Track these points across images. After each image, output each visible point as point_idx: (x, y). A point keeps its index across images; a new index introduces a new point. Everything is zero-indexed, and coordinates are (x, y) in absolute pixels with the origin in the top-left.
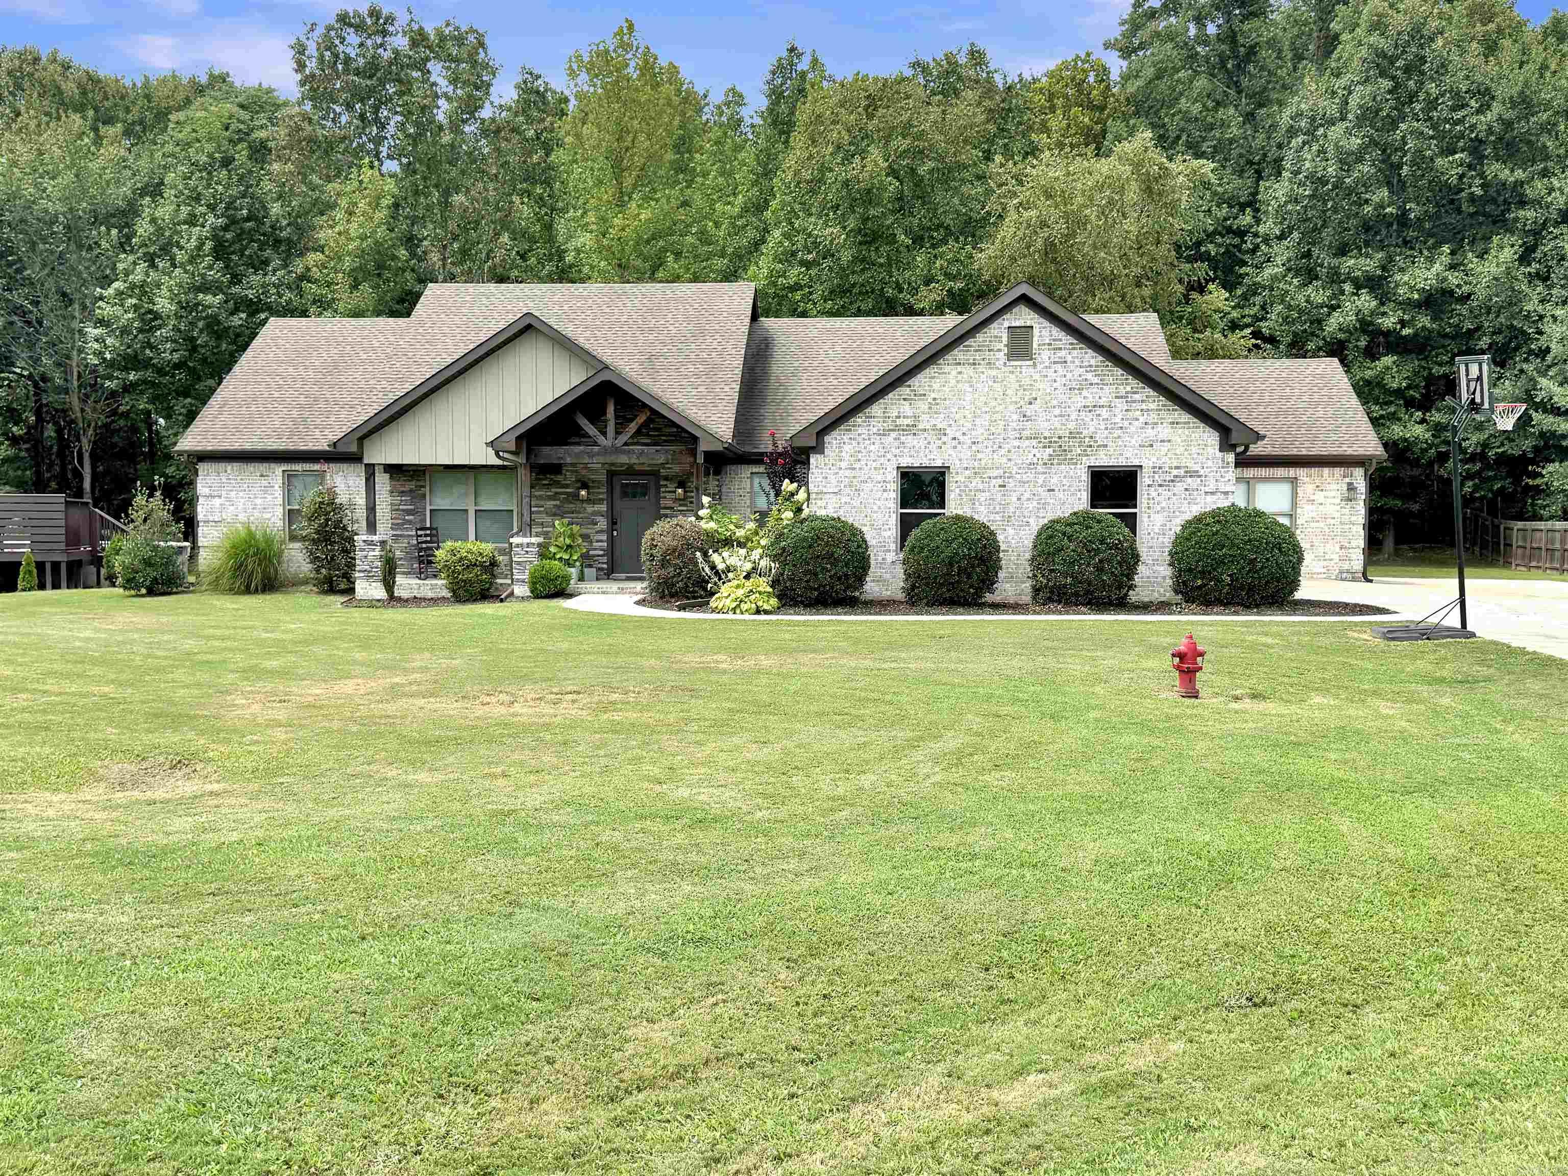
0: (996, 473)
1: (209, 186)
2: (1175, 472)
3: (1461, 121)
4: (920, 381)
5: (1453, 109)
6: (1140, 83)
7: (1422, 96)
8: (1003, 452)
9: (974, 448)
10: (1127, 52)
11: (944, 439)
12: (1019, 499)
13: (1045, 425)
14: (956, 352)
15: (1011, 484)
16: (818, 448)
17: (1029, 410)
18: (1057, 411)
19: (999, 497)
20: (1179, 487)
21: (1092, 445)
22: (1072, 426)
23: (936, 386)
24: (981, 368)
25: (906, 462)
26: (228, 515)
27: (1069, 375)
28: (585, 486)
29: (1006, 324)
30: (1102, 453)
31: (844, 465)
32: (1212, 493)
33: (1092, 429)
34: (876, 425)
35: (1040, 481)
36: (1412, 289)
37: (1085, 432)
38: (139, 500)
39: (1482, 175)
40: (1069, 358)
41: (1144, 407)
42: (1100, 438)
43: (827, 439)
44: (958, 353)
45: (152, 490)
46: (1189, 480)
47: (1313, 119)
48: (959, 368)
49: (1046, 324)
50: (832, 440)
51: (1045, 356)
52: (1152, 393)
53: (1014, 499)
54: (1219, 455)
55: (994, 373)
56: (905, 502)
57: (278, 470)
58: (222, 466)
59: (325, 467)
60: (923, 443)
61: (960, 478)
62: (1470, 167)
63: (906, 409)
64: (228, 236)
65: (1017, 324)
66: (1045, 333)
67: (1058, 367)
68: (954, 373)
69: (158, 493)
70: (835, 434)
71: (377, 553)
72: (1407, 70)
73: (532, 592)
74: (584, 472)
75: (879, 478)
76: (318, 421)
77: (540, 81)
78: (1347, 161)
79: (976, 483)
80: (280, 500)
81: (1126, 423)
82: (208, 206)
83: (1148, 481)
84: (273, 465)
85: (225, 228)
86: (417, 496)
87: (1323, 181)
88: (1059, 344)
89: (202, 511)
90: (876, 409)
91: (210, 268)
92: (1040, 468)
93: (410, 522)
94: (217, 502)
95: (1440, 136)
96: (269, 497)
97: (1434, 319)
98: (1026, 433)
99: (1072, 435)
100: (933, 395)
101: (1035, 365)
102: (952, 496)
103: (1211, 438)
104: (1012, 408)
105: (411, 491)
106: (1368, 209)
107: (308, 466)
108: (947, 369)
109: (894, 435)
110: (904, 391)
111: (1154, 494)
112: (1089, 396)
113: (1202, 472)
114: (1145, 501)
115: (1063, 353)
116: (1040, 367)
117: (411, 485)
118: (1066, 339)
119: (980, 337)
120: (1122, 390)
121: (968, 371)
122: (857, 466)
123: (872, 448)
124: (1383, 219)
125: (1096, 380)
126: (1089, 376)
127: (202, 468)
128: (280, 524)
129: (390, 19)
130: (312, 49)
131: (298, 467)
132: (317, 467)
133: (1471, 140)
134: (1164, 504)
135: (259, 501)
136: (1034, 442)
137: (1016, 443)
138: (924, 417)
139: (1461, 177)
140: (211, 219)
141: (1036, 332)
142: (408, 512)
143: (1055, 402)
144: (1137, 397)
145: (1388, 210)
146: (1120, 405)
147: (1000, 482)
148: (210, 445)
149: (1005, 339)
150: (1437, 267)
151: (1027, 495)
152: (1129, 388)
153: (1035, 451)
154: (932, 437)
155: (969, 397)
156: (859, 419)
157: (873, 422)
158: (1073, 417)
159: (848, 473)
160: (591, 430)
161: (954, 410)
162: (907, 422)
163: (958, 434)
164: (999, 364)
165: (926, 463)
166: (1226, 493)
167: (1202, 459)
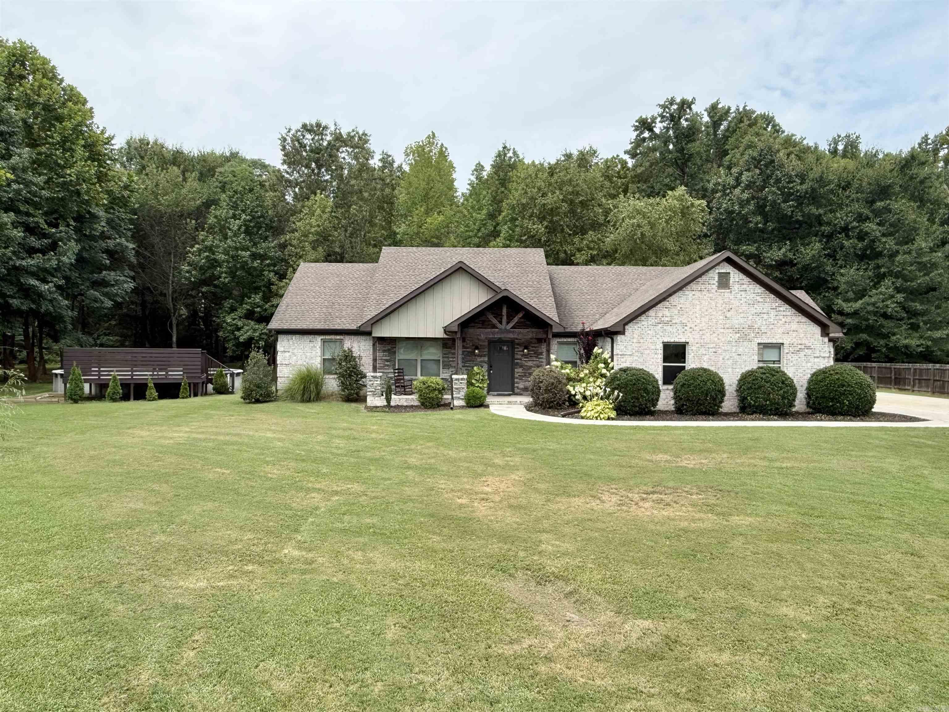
0: (712, 346)
1: (242, 202)
2: (800, 346)
3: (791, 188)
4: (674, 299)
5: (789, 183)
6: (643, 169)
7: (774, 177)
8: (715, 335)
9: (701, 333)
10: (633, 155)
11: (686, 328)
12: (723, 359)
13: (737, 321)
14: (691, 284)
15: (720, 351)
16: (623, 333)
17: (729, 315)
18: (742, 315)
19: (713, 358)
20: (802, 354)
21: (759, 333)
22: (749, 323)
23: (682, 301)
24: (704, 293)
25: (666, 340)
26: (293, 360)
27: (748, 297)
28: (477, 348)
29: (717, 271)
30: (764, 336)
31: (635, 341)
32: (818, 357)
33: (759, 324)
34: (652, 321)
35: (734, 350)
36: (772, 260)
37: (756, 326)
38: (253, 354)
39: (801, 211)
40: (748, 289)
41: (784, 313)
42: (763, 329)
43: (626, 327)
44: (693, 285)
45: (259, 348)
46: (806, 351)
47: (724, 186)
48: (693, 293)
49: (737, 271)
50: (629, 329)
51: (736, 288)
52: (788, 307)
53: (721, 359)
54: (821, 338)
55: (711, 295)
56: (665, 360)
57: (319, 338)
58: (289, 337)
59: (342, 337)
60: (675, 330)
61: (693, 348)
62: (797, 207)
63: (667, 312)
64: (252, 224)
65: (722, 271)
66: (736, 276)
67: (743, 293)
68: (691, 295)
69: (261, 351)
70: (631, 325)
71: (378, 382)
72: (766, 166)
73: (467, 404)
74: (477, 341)
75: (653, 347)
76: (337, 314)
77: (391, 158)
78: (743, 204)
79: (702, 351)
80: (319, 354)
81: (776, 322)
82: (242, 211)
83: (786, 351)
84: (316, 336)
85: (250, 221)
86: (392, 352)
87: (733, 212)
88: (743, 282)
89: (280, 358)
90: (652, 313)
91: (244, 239)
92: (734, 344)
93: (388, 365)
94: (287, 354)
95: (783, 194)
96: (314, 353)
97: (781, 273)
98: (727, 326)
99: (750, 327)
100: (680, 306)
101: (731, 292)
102: (690, 356)
103: (817, 330)
104: (720, 313)
105: (389, 350)
106: (751, 225)
107: (333, 337)
108: (687, 293)
109: (660, 325)
110: (666, 303)
111: (790, 357)
112: (758, 308)
113: (812, 347)
114: (785, 361)
115: (745, 286)
116: (733, 293)
117: (389, 347)
118: (746, 280)
119: (704, 277)
120: (774, 305)
121: (698, 294)
122: (642, 341)
123: (649, 332)
124: (757, 229)
125: (761, 300)
126: (758, 298)
127: (281, 338)
128: (319, 366)
129: (326, 128)
130: (289, 140)
131: (328, 337)
132: (338, 337)
133: (797, 196)
134: (794, 362)
135: (308, 354)
136: (731, 330)
137: (722, 331)
138: (676, 317)
139: (792, 212)
140: (244, 216)
141: (732, 275)
142: (387, 360)
143: (741, 311)
144: (781, 309)
145: (760, 225)
146: (773, 313)
147: (714, 350)
148: (286, 326)
149: (716, 279)
150: (783, 250)
151: (727, 357)
152: (777, 304)
153: (730, 335)
154: (680, 327)
155: (698, 307)
156: (643, 318)
157: (650, 319)
158: (750, 318)
159: (637, 345)
160: (495, 321)
161: (691, 313)
162: (667, 319)
163: (693, 326)
164: (713, 291)
165: (677, 340)
166: (824, 357)
167: (812, 340)
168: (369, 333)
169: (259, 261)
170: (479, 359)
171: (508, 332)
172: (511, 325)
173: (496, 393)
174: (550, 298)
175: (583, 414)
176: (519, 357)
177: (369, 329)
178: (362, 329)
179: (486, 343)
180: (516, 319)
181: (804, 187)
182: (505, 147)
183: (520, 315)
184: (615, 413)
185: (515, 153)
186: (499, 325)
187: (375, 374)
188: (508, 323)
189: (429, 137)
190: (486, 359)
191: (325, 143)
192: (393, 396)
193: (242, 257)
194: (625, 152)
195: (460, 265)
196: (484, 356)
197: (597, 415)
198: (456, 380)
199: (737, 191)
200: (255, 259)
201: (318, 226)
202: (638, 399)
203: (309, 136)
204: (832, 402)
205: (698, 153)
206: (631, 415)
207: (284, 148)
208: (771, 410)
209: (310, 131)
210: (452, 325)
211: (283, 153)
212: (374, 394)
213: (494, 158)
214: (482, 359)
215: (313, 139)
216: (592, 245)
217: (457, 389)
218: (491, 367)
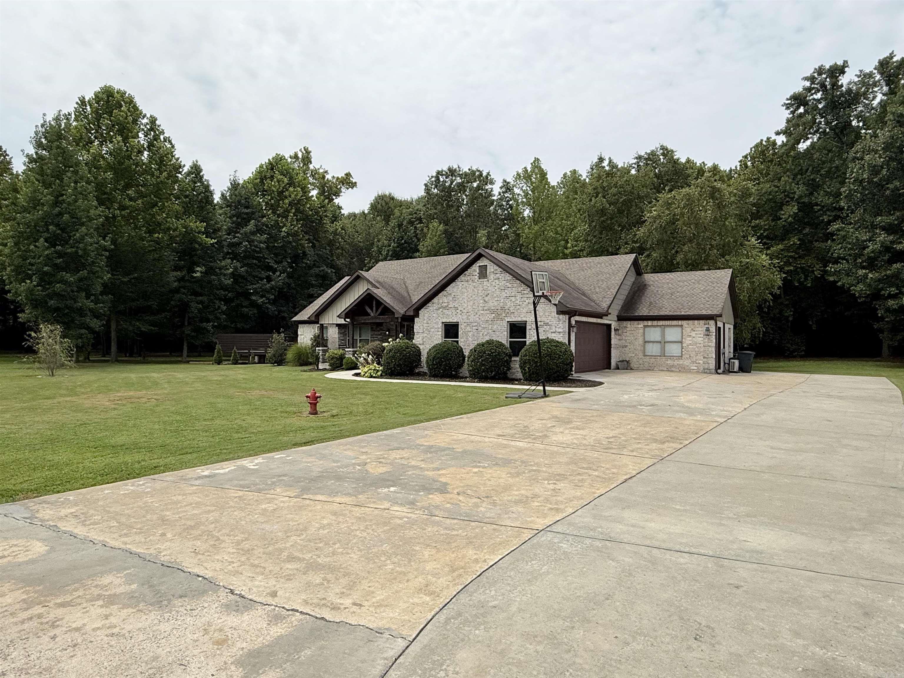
0: (475, 324)
2: (540, 323)
8: (477, 316)
9: (467, 314)
11: (457, 311)
12: (483, 335)
13: (492, 304)
15: (480, 329)
16: (417, 315)
17: (486, 299)
18: (496, 299)
20: (542, 330)
21: (509, 313)
22: (502, 304)
24: (470, 283)
25: (444, 320)
27: (501, 284)
30: (513, 316)
31: (425, 322)
32: (554, 332)
33: (509, 306)
35: (490, 328)
37: (506, 308)
40: (500, 277)
41: (528, 296)
42: (512, 309)
44: (462, 277)
46: (546, 327)
48: (463, 283)
49: (492, 264)
50: (421, 312)
51: (491, 277)
54: (557, 316)
55: (474, 284)
56: (445, 336)
58: (303, 325)
60: (450, 313)
61: (463, 326)
63: (445, 300)
65: (482, 264)
66: (492, 267)
68: (461, 285)
75: (436, 327)
79: (468, 329)
81: (521, 303)
83: (530, 327)
88: (496, 272)
89: (299, 336)
92: (490, 322)
93: (343, 343)
94: (302, 337)
98: (485, 308)
99: (502, 308)
100: (454, 294)
101: (488, 281)
102: (461, 333)
103: (554, 309)
104: (481, 298)
108: (458, 283)
109: (441, 310)
110: (444, 293)
111: (532, 333)
112: (508, 292)
113: (551, 323)
114: (528, 336)
115: (498, 275)
117: (343, 331)
118: (499, 270)
119: (469, 270)
121: (466, 284)
122: (429, 322)
123: (434, 315)
125: (510, 286)
126: (508, 284)
127: (300, 326)
136: (488, 312)
137: (482, 312)
138: (451, 303)
141: (488, 267)
143: (495, 295)
146: (519, 296)
147: (476, 328)
149: (478, 271)
152: (522, 289)
153: (488, 315)
154: (453, 311)
155: (466, 294)
156: (430, 304)
157: (435, 305)
158: (502, 301)
159: (426, 325)
161: (461, 299)
162: (446, 304)
163: (462, 309)
164: (476, 281)
167: (550, 318)
168: (317, 322)
171: (376, 318)
172: (378, 313)
180: (380, 309)
183: (382, 306)
184: (379, 373)
186: (371, 313)
212: (320, 361)
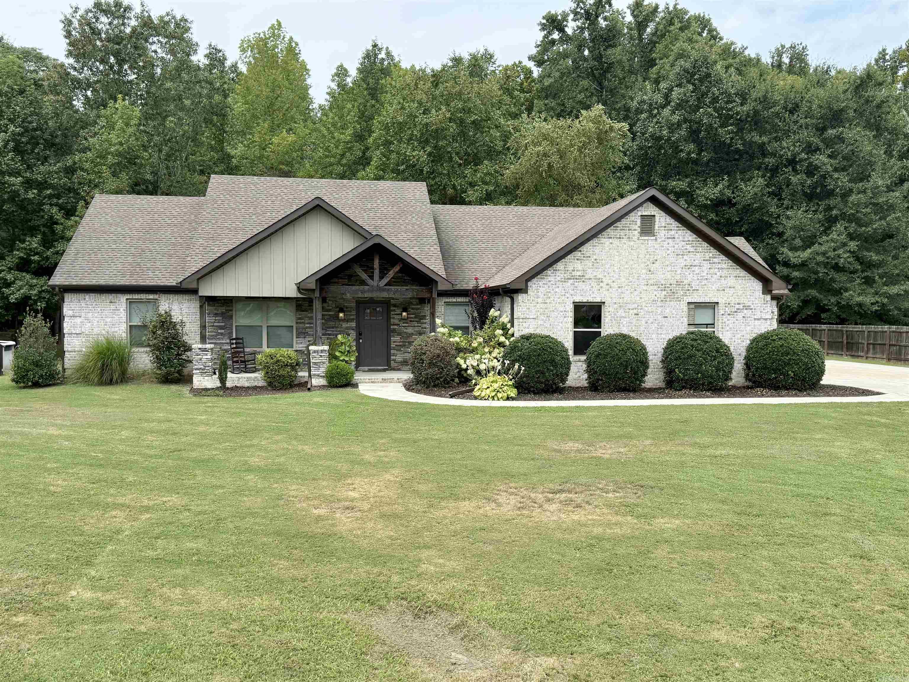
0: (633, 306)
1: (9, 107)
2: (737, 306)
3: (730, 109)
4: (587, 248)
6: (551, 80)
7: (710, 95)
8: (636, 293)
9: (619, 290)
10: (540, 63)
11: (601, 284)
12: (647, 323)
13: (662, 276)
14: (609, 230)
15: (642, 313)
16: (524, 291)
17: (653, 267)
18: (669, 268)
19: (634, 321)
20: (740, 315)
21: (690, 289)
22: (678, 277)
23: (597, 251)
24: (623, 241)
25: (577, 300)
26: (87, 328)
27: (676, 246)
28: (341, 310)
29: (640, 214)
30: (695, 294)
31: (540, 300)
32: (758, 319)
33: (690, 279)
34: (560, 275)
35: (659, 312)
36: (707, 199)
37: (686, 282)
38: (28, 320)
39: (742, 138)
40: (676, 236)
41: (720, 266)
42: (694, 285)
43: (529, 284)
44: (611, 231)
45: (37, 312)
46: (745, 311)
47: (651, 105)
48: (611, 240)
49: (663, 214)
50: (533, 285)
51: (661, 234)
52: (724, 258)
53: (643, 323)
54: (762, 296)
55: (632, 243)
56: (577, 323)
57: (123, 299)
58: (81, 296)
59: (156, 296)
60: (588, 287)
61: (611, 309)
62: (736, 133)
63: (578, 265)
64: (24, 140)
65: (646, 214)
66: (663, 220)
67: (670, 241)
68: (608, 243)
69: (39, 315)
70: (534, 280)
73: (329, 383)
74: (341, 301)
75: (562, 309)
76: (149, 265)
78: (673, 128)
79: (621, 313)
80: (124, 319)
81: (709, 276)
82: (10, 120)
83: (722, 312)
84: (119, 295)
85: (21, 135)
86: (227, 317)
88: (671, 227)
89: (67, 326)
90: (560, 265)
91: (13, 159)
92: (659, 304)
93: (222, 334)
94: (78, 320)
95: (720, 116)
96: (116, 318)
97: (717, 215)
98: (651, 282)
99: (678, 283)
100: (595, 257)
101: (656, 240)
102: (607, 320)
103: (758, 286)
104: (642, 265)
105: (223, 313)
106: (683, 155)
107: (143, 296)
108: (603, 240)
109: (571, 281)
110: (577, 254)
111: (725, 320)
112: (688, 259)
113: (752, 307)
114: (720, 324)
115: (673, 232)
116: (659, 240)
117: (223, 309)
118: (674, 224)
119: (624, 221)
120: (707, 256)
121: (616, 242)
122: (548, 301)
123: (557, 290)
124: (689, 160)
125: (692, 249)
126: (688, 247)
127: (68, 297)
128: (124, 335)
131: (136, 296)
132: (151, 296)
133: (737, 120)
134: (731, 326)
135: (108, 320)
136: (656, 287)
137: (645, 288)
138: (590, 271)
139: (732, 139)
140: (12, 128)
141: (657, 218)
142: (221, 328)
143: (667, 263)
144: (716, 260)
146: (706, 265)
147: (635, 311)
148: (75, 282)
149: (639, 223)
151: (651, 320)
152: (711, 255)
153: (655, 293)
154: (594, 284)
155: (617, 258)
156: (549, 272)
157: (558, 273)
158: (679, 272)
159: (542, 306)
160: (364, 276)
161: (607, 267)
162: (579, 273)
163: (610, 282)
164: (635, 238)
165: (591, 300)
166: (766, 319)
167: (752, 298)
168: (195, 292)
169: (35, 191)
170: (345, 325)
171: (380, 289)
172: (385, 280)
173: (366, 368)
174: (435, 247)
175: (476, 393)
176: (397, 322)
177: (194, 286)
178: (185, 286)
179: (354, 305)
180: (391, 274)
181: (745, 108)
182: (375, 46)
183: (397, 268)
184: (515, 391)
185: (388, 54)
186: (370, 281)
187: (204, 346)
188: (381, 278)
189: (272, 27)
190: (353, 324)
191: (128, 30)
192: (229, 375)
193: (10, 185)
194: (530, 58)
195: (317, 202)
196: (352, 320)
197: (493, 394)
198: (315, 352)
199: (666, 112)
200: (31, 188)
201: (121, 144)
202: (543, 373)
203: (104, 19)
204: (775, 373)
205: (620, 62)
206: (535, 394)
207: (68, 35)
208: (703, 384)
209: (106, 12)
210: (308, 281)
211: (68, 41)
212: (203, 372)
213: (362, 60)
214: (348, 325)
215: (110, 24)
216: (488, 179)
217: (315, 363)
218: (360, 334)
